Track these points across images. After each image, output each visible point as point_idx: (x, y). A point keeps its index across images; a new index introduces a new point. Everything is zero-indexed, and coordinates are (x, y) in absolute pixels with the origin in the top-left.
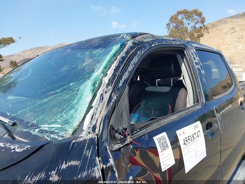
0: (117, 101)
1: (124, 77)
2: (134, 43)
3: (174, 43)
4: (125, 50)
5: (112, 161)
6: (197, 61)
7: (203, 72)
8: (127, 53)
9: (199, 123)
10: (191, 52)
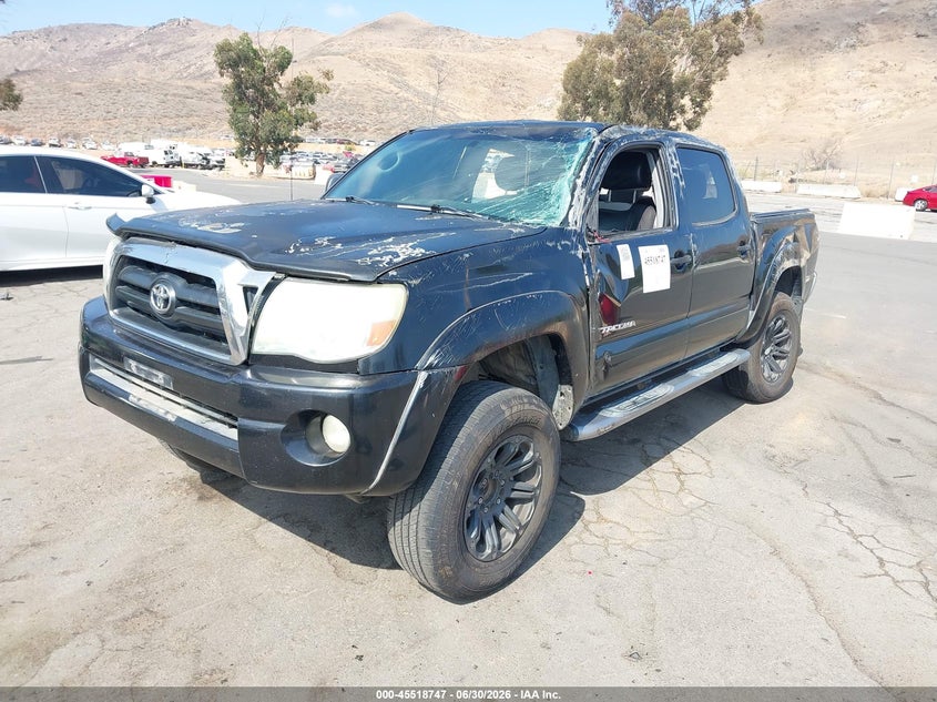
0: (591, 204)
1: (596, 182)
2: (601, 141)
3: (646, 138)
4: (594, 150)
5: (588, 250)
6: (675, 167)
7: (682, 183)
8: (596, 153)
9: (665, 247)
10: (669, 152)
